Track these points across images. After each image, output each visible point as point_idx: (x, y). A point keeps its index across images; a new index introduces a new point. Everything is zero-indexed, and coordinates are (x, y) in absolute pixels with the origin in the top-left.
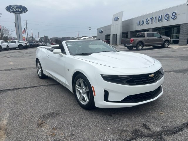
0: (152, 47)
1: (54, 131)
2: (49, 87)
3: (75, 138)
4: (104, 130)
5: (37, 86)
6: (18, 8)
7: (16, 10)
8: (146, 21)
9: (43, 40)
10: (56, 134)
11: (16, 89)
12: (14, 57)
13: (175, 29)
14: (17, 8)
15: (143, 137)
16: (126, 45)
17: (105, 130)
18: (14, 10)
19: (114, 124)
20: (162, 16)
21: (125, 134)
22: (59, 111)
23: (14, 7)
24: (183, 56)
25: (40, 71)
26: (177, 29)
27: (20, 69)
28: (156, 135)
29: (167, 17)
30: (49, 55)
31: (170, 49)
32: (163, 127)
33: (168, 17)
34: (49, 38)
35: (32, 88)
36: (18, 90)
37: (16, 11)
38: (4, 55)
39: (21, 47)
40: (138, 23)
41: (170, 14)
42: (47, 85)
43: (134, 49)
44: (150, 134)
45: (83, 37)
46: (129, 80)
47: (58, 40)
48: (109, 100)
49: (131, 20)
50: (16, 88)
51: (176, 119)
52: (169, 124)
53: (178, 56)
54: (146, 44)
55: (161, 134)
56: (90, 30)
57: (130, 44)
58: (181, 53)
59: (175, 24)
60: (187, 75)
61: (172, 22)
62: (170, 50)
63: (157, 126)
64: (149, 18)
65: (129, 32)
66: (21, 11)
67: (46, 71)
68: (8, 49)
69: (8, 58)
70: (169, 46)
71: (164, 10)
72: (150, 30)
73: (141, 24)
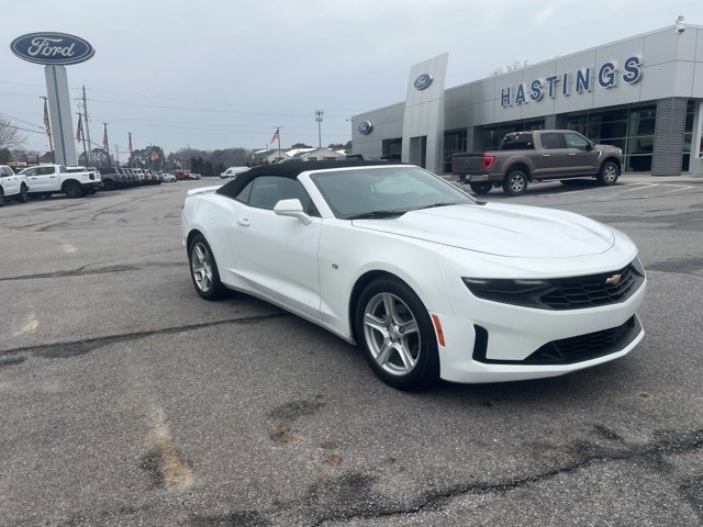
0: (557, 182)
1: (330, 453)
2: (249, 326)
3: (402, 469)
4: (481, 444)
5: (205, 325)
6: (57, 45)
7: (51, 50)
8: (533, 89)
9: (144, 162)
10: (341, 459)
11: (137, 334)
12: (63, 225)
13: (634, 116)
14: (52, 44)
15: (604, 460)
16: (468, 177)
17: (484, 445)
18: (44, 52)
19: (508, 429)
20: (588, 70)
21: (548, 453)
22: (319, 397)
23: (41, 41)
24: (674, 213)
25: (206, 272)
26: (642, 116)
27: (116, 269)
28: (643, 455)
29: (608, 76)
30: (246, 220)
31: (623, 189)
32: (657, 433)
33: (611, 76)
34: (166, 153)
35: (194, 332)
36: (148, 338)
37: (51, 57)
38: (22, 222)
39: (72, 190)
40: (503, 96)
41: (618, 64)
42: (240, 321)
43: (494, 190)
44: (625, 452)
45: (294, 147)
46: (550, 294)
47: (200, 159)
48: (488, 357)
49: (477, 86)
50: (136, 330)
51: (691, 411)
52: (673, 423)
53: (658, 214)
54: (538, 174)
55: (656, 451)
56: (320, 120)
57: (481, 174)
58: (667, 203)
59: (637, 100)
60: (699, 278)
61: (626, 94)
62: (623, 194)
63: (639, 430)
64: (542, 80)
65: (469, 131)
66: (68, 54)
67: (234, 273)
68: (25, 196)
69: (43, 229)
70: (620, 179)
71: (596, 50)
72: (547, 122)
73: (513, 99)
